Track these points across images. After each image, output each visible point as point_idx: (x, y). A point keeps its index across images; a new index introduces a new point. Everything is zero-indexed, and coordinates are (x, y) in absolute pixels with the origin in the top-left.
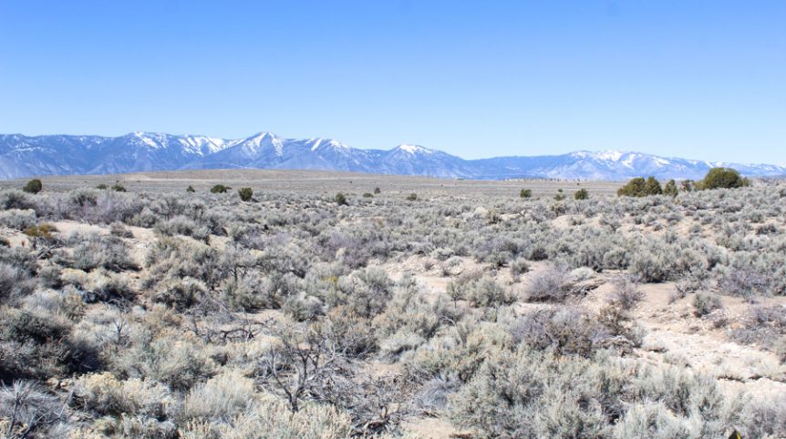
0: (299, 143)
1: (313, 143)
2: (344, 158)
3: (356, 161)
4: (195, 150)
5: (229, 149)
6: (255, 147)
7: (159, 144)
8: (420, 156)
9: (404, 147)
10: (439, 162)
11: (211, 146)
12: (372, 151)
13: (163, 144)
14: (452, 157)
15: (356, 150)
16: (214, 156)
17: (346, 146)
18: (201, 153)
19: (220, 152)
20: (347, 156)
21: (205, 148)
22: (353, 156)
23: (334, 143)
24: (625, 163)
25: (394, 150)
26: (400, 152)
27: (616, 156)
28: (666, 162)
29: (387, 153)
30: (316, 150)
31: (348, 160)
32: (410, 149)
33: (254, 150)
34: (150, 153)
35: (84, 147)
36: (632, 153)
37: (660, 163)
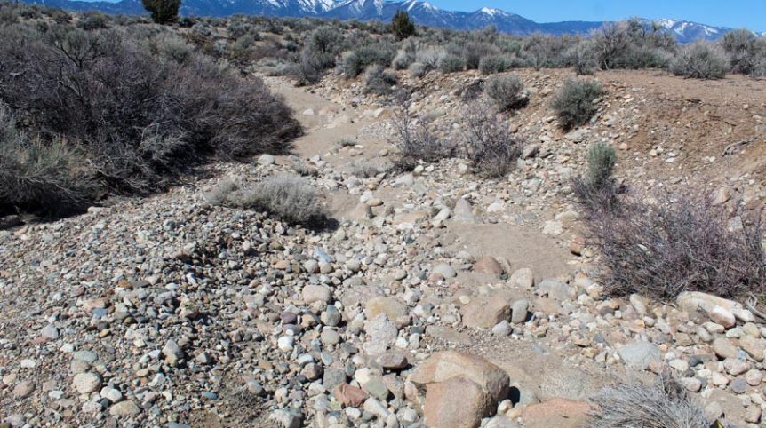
0: (397, 4)
1: (409, 4)
2: (434, 18)
3: (444, 21)
4: (311, 9)
5: (339, 8)
6: (360, 7)
7: (281, 3)
8: (498, 18)
9: (485, 10)
10: (514, 24)
11: (323, 5)
12: (458, 12)
13: (285, 4)
14: (525, 19)
15: (444, 11)
16: (325, 14)
17: (435, 8)
18: (315, 12)
19: (330, 12)
20: (436, 16)
21: (319, 7)
22: (442, 16)
23: (426, 5)
24: (677, 31)
25: (477, 12)
26: (481, 14)
27: (670, 24)
28: (715, 31)
29: (471, 15)
30: (411, 10)
31: (437, 20)
32: (490, 12)
33: (359, 10)
34: (274, 11)
35: (221, 6)
36: (685, 22)
37: (709, 32)
